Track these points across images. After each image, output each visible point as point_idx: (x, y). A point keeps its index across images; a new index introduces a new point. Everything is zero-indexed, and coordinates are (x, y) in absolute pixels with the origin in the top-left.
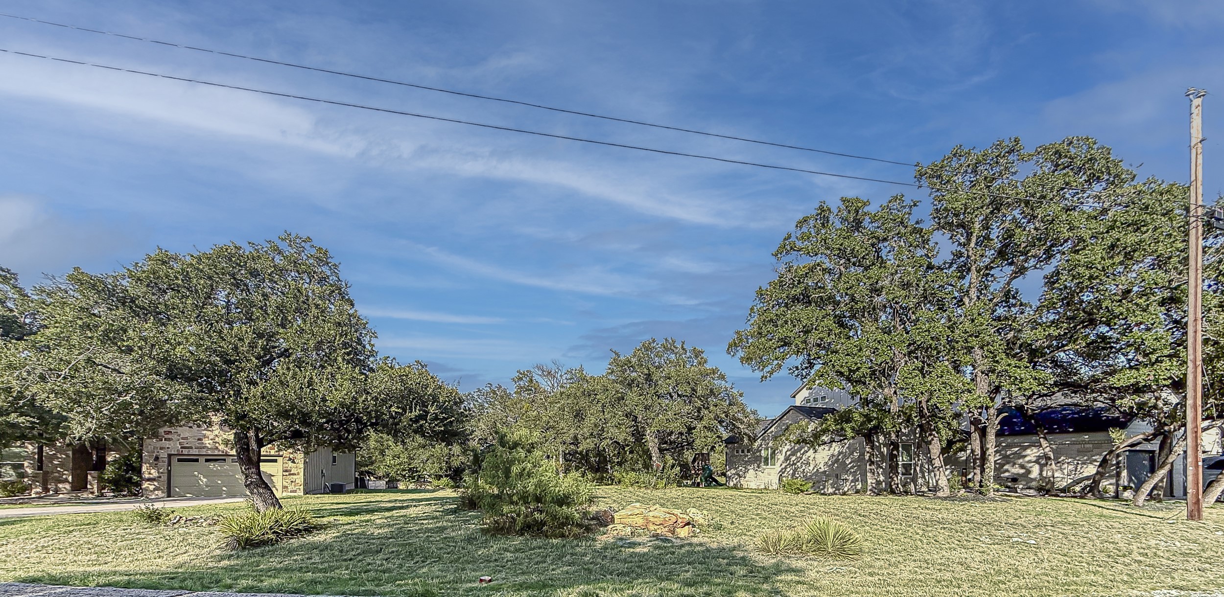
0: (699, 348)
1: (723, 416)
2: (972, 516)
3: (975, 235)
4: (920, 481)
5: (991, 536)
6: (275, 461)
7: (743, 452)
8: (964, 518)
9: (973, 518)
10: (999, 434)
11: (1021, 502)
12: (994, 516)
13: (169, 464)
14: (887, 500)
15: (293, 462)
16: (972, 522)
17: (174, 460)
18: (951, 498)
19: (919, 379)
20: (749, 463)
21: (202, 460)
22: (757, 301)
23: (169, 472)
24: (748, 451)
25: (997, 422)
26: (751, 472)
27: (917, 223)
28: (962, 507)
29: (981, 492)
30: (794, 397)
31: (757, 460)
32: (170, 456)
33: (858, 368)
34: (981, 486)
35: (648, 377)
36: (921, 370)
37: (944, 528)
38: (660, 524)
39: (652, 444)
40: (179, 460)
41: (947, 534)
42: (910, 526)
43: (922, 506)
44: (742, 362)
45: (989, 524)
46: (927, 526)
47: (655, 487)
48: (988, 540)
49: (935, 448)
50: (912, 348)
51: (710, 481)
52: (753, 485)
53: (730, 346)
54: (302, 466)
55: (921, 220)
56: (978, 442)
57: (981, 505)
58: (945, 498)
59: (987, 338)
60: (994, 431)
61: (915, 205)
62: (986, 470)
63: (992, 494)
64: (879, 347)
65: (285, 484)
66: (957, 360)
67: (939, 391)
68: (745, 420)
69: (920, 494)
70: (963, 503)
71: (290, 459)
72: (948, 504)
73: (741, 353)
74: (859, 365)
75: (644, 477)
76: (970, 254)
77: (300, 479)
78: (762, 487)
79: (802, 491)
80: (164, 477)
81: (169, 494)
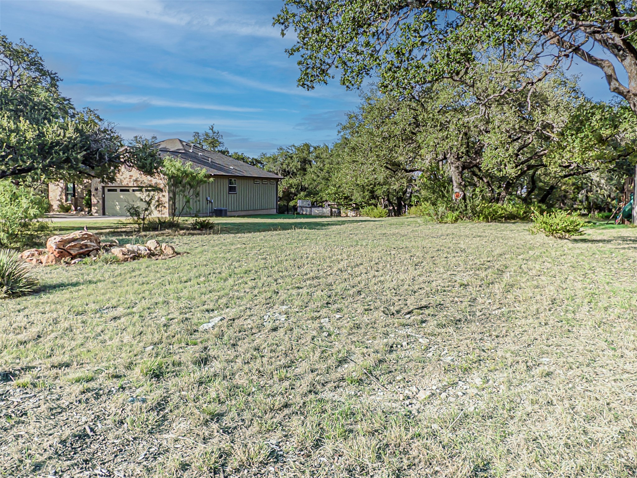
13: (103, 193)
17: (106, 189)
21: (119, 190)
23: (104, 199)
32: (103, 187)
39: (451, 168)
40: (109, 190)
80: (101, 202)
81: (104, 214)
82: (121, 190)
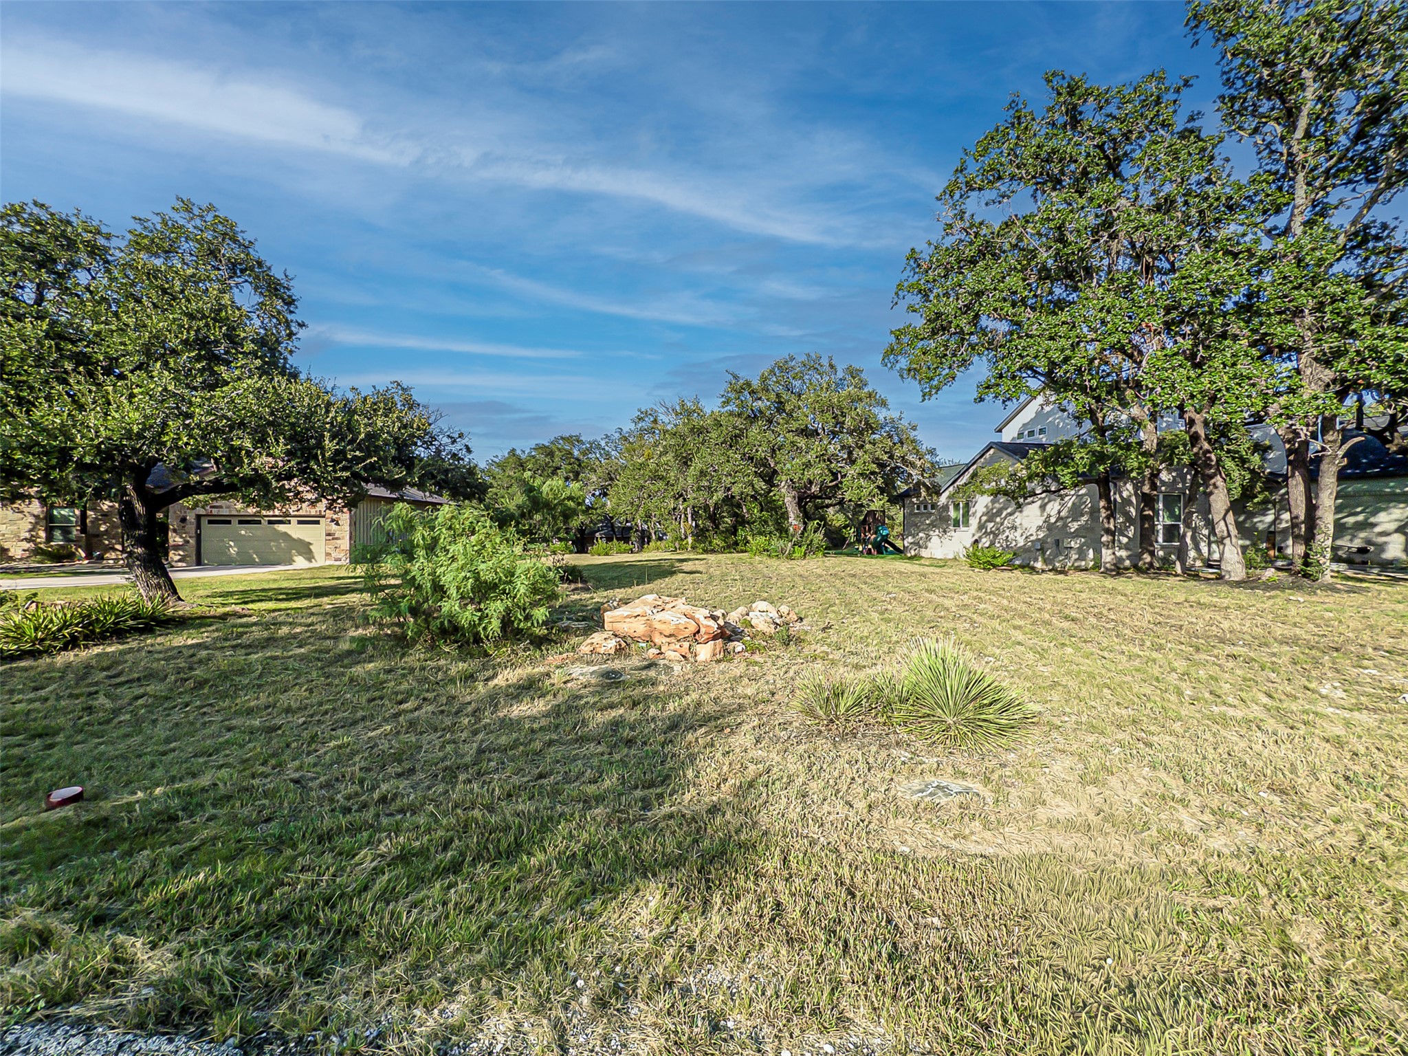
0: (856, 365)
1: (885, 457)
2: (1295, 625)
3: (1305, 112)
4: (1192, 554)
5: (1348, 684)
6: (317, 522)
7: (926, 508)
8: (1279, 630)
9: (1298, 631)
10: (1342, 476)
11: (1388, 593)
12: (1341, 629)
13: (199, 526)
14: (1131, 584)
15: (337, 524)
16: (1295, 641)
17: (204, 521)
18: (1248, 583)
19: (1188, 371)
20: (933, 525)
21: (235, 521)
22: (908, 273)
23: (198, 538)
24: (933, 507)
25: (1341, 453)
26: (935, 540)
27: (1192, 119)
28: (1271, 602)
29: (1304, 573)
30: (1000, 431)
31: (943, 522)
32: (199, 517)
33: (1067, 360)
34: (1306, 564)
35: (780, 406)
36: (1192, 356)
37: (1234, 657)
38: (670, 636)
39: (787, 498)
40: (210, 522)
41: (1239, 672)
42: (1160, 648)
43: (1192, 598)
44: (902, 376)
45: (1337, 650)
46: (1198, 650)
47: (790, 557)
48: (1340, 693)
49: (1220, 501)
50: (1174, 314)
51: (881, 548)
52: (939, 554)
53: (886, 355)
54: (347, 528)
55: (1199, 113)
56: (1302, 488)
57: (1307, 598)
58: (1238, 584)
59: (1332, 289)
60: (1334, 469)
61: (1186, 84)
62: (1318, 537)
63: (1327, 578)
64: (1109, 319)
65: (328, 551)
66: (1266, 334)
67: (1228, 390)
68: (918, 463)
69: (1191, 574)
70: (1273, 593)
71: (333, 520)
72: (1243, 596)
73: (903, 363)
74: (1068, 352)
75: (776, 543)
76: (1294, 150)
77: (345, 544)
78: (951, 556)
79: (994, 566)
80: (192, 542)
81: (199, 562)
82: (241, 522)
